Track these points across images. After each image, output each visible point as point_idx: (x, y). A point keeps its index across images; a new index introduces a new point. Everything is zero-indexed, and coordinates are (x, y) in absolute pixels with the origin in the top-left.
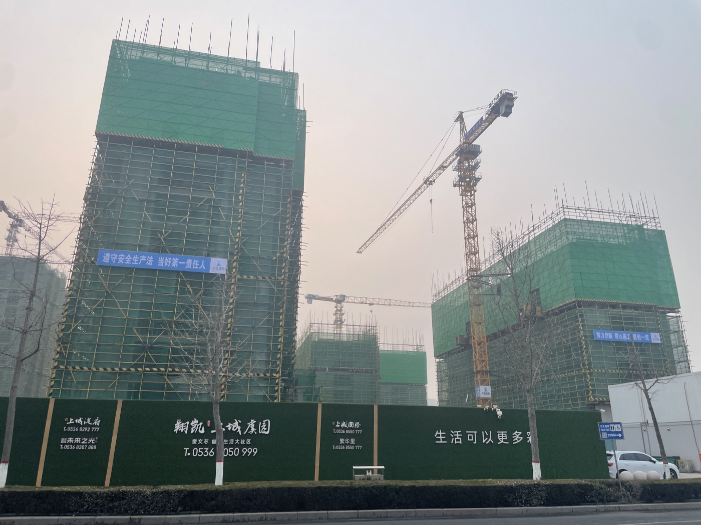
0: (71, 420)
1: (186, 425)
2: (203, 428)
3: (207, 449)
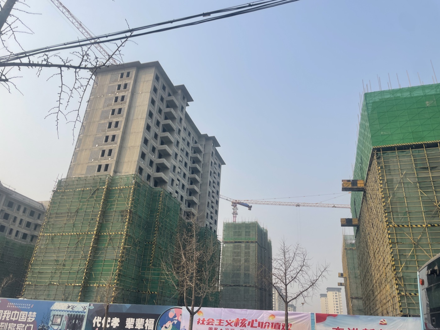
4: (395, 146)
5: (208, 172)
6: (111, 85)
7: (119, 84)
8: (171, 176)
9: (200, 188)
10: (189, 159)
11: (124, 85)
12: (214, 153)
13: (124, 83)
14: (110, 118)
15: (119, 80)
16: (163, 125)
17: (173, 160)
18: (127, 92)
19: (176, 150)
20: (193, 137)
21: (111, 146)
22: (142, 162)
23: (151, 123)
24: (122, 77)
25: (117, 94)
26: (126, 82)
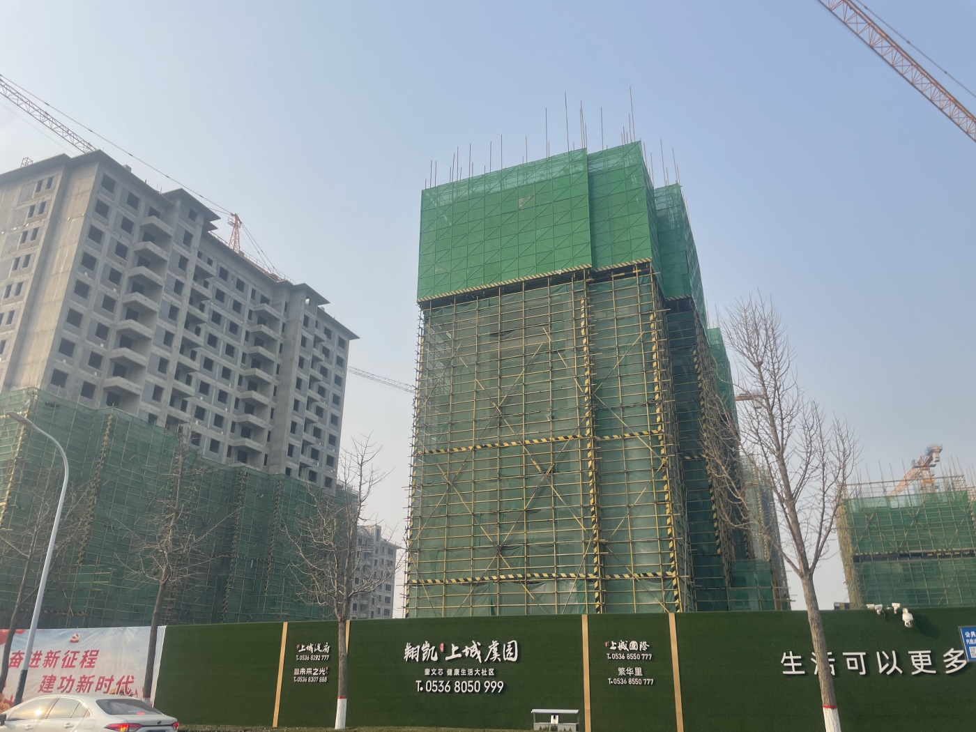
0: (303, 646)
1: (417, 649)
2: (436, 654)
3: (442, 682)
4: (454, 295)
5: (292, 360)
6: (19, 208)
7: (32, 204)
8: (152, 381)
10: (240, 337)
11: (39, 205)
12: (313, 317)
13: (40, 202)
15: (33, 197)
16: (131, 278)
17: (156, 348)
18: (43, 220)
19: (167, 326)
20: (254, 292)
22: (64, 361)
23: (90, 279)
24: (38, 189)
25: (27, 225)
26: (44, 198)
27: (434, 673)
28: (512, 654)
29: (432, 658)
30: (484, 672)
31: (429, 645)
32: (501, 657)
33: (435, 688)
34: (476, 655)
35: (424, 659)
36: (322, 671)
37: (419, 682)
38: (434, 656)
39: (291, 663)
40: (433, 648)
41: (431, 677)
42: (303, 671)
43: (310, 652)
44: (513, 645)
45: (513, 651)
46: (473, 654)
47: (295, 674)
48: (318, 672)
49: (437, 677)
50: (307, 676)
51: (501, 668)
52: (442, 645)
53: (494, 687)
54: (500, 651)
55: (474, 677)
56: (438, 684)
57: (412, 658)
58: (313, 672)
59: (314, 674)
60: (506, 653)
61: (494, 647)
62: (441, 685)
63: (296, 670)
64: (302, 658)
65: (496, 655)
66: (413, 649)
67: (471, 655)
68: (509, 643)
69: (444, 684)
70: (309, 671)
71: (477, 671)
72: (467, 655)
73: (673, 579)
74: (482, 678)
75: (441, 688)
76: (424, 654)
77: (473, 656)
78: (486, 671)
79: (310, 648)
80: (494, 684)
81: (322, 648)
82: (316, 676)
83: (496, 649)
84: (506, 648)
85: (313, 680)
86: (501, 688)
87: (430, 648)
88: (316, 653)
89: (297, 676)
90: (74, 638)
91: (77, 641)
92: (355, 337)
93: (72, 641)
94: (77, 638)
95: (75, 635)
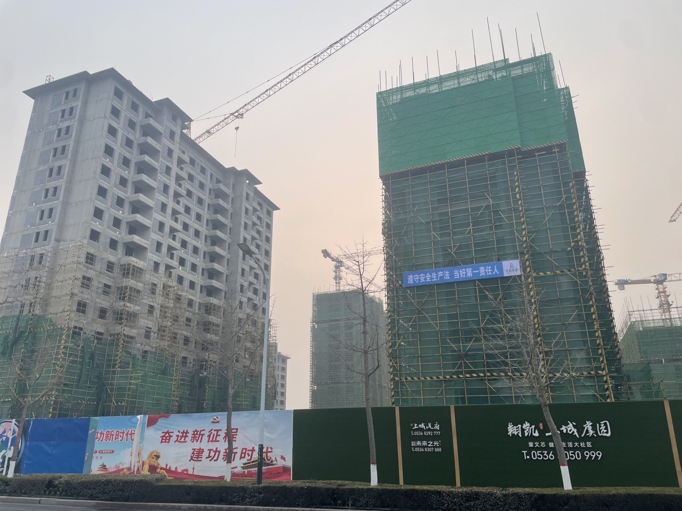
0: (416, 425)
1: (518, 428)
2: (537, 431)
3: (546, 452)
4: (409, 170)
5: (240, 224)
6: (52, 111)
7: (63, 109)
8: (155, 238)
9: (229, 249)
10: (204, 208)
11: (69, 110)
12: (252, 194)
13: (69, 107)
14: (50, 162)
15: (63, 103)
16: (136, 163)
17: (156, 214)
18: (73, 120)
19: (162, 199)
20: (211, 175)
21: (52, 203)
22: (98, 223)
23: (110, 163)
24: (67, 98)
25: (61, 124)
26: (71, 104)
27: (537, 445)
28: (605, 431)
29: (534, 434)
30: (582, 445)
31: (529, 425)
32: (596, 433)
33: (540, 457)
34: (573, 432)
35: (526, 435)
36: (436, 443)
37: (525, 452)
38: (535, 432)
39: (408, 438)
40: (533, 427)
41: (534, 448)
42: (419, 443)
43: (423, 429)
44: (605, 424)
45: (606, 428)
46: (570, 431)
47: (412, 445)
48: (433, 444)
49: (541, 449)
50: (424, 447)
51: (598, 442)
52: (541, 424)
53: (594, 456)
54: (594, 428)
55: (574, 449)
56: (543, 454)
57: (516, 434)
58: (428, 444)
59: (429, 445)
60: (600, 430)
61: (588, 425)
62: (545, 454)
63: (412, 442)
64: (416, 433)
65: (591, 432)
66: (515, 427)
67: (569, 432)
68: (601, 423)
69: (548, 454)
70: (425, 443)
71: (576, 444)
72: (565, 431)
73: (604, 376)
74: (582, 450)
75: (546, 457)
76: (526, 432)
77: (570, 433)
78: (584, 444)
79: (422, 426)
80: (593, 454)
81: (433, 426)
82: (431, 447)
83: (591, 428)
84: (600, 427)
85: (429, 450)
86: (600, 456)
87: (530, 427)
88: (429, 430)
89: (415, 447)
90: (215, 419)
91: (218, 422)
92: (277, 209)
93: (213, 422)
94: (217, 420)
95: (215, 417)
